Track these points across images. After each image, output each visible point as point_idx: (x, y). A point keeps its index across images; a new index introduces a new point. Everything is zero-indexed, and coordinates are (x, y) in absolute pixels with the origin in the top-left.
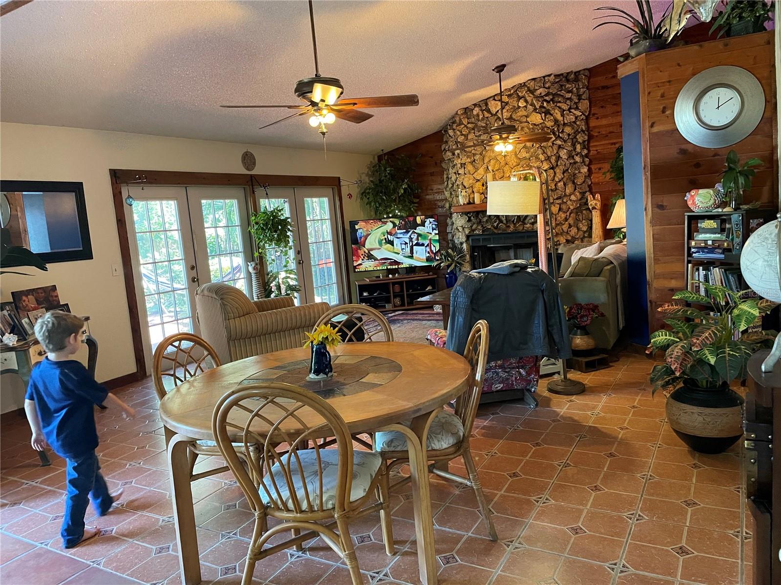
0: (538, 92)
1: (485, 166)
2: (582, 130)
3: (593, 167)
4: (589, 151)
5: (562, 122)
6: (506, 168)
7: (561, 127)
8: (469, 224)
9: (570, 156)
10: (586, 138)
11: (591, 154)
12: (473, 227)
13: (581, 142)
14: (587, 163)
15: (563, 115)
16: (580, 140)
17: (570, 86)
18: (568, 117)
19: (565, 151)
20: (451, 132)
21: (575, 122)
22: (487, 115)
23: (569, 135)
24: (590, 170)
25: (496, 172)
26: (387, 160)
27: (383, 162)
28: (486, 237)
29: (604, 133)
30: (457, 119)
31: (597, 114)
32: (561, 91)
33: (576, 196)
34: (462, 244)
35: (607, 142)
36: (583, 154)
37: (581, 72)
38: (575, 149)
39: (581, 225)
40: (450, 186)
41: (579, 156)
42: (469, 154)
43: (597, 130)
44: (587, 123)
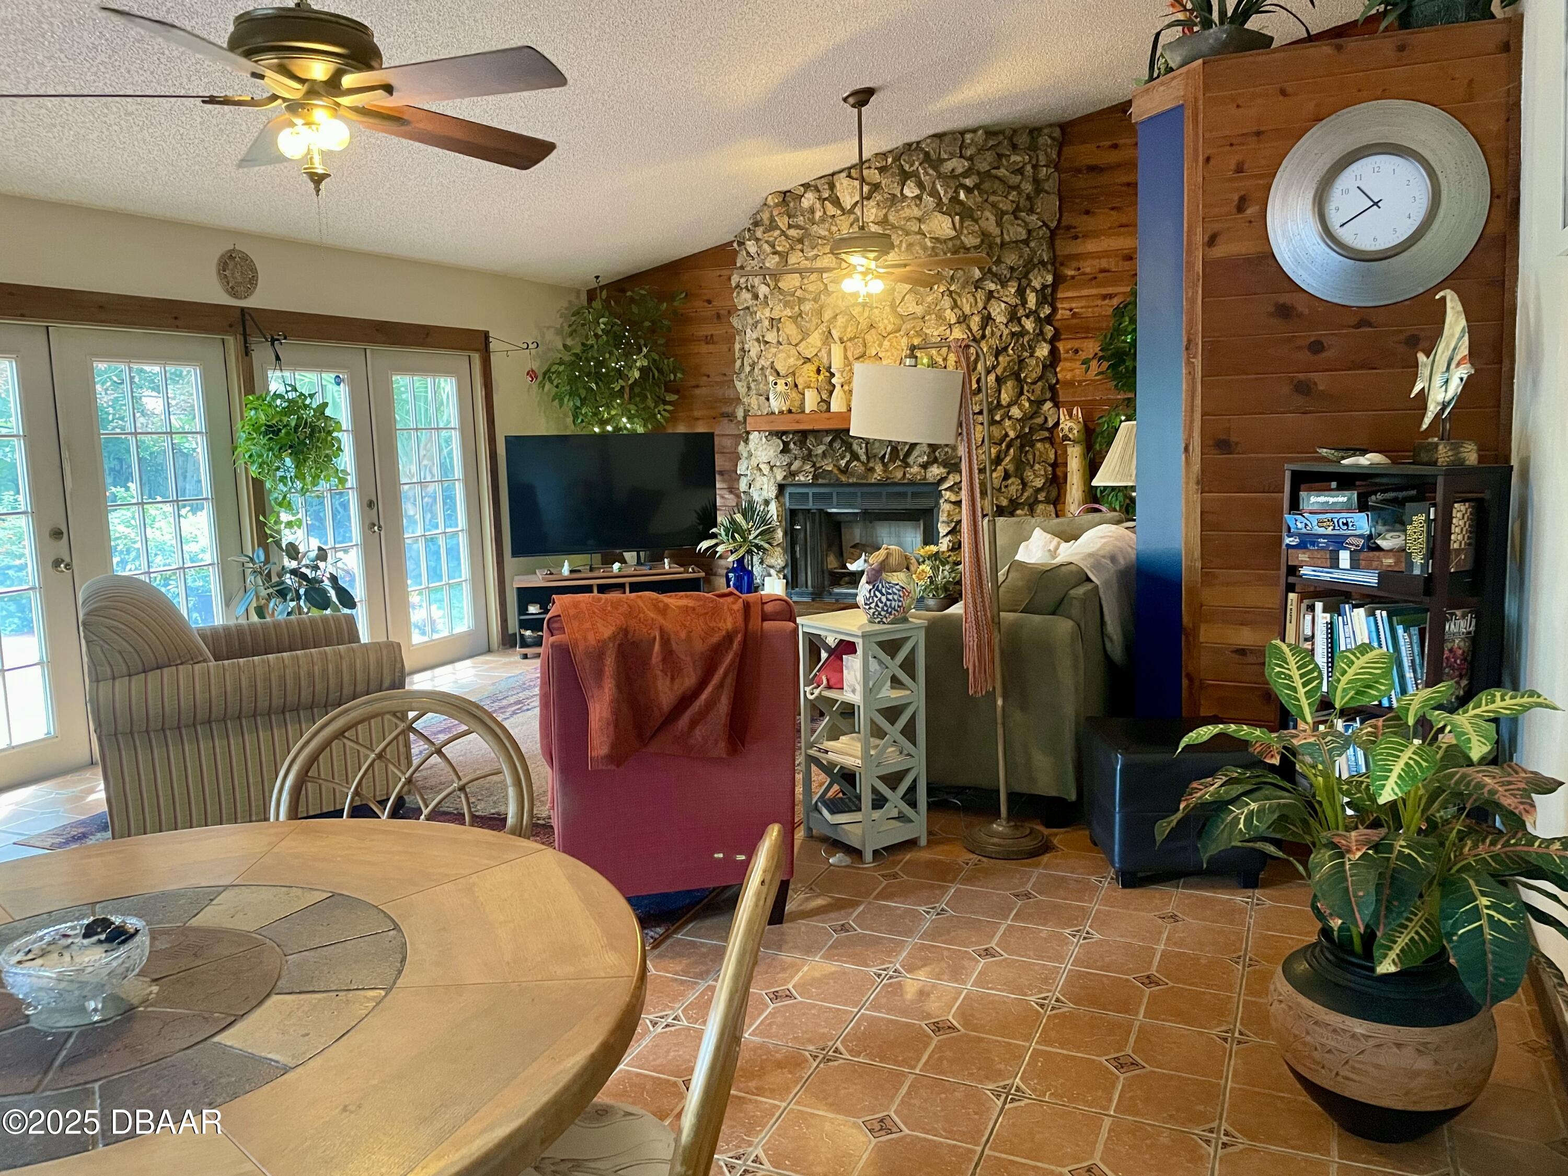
0: (948, 166)
1: (823, 328)
2: (1042, 263)
3: (1061, 346)
4: (1055, 310)
5: (998, 240)
6: (871, 337)
7: (996, 250)
8: (786, 459)
9: (1013, 317)
10: (1050, 279)
11: (1058, 317)
12: (793, 468)
13: (1038, 287)
14: (1049, 336)
15: (999, 224)
16: (1037, 284)
17: (1018, 158)
18: (1009, 227)
19: (1003, 305)
20: (751, 246)
21: (1026, 242)
22: (831, 210)
23: (1012, 269)
24: (1054, 352)
25: (849, 344)
26: (606, 301)
27: (597, 304)
28: (822, 490)
29: (1088, 270)
30: (765, 216)
31: (1075, 228)
32: (998, 168)
33: (1021, 407)
34: (767, 503)
35: (1094, 291)
36: (1042, 315)
37: (1046, 131)
38: (1024, 303)
39: (1029, 474)
40: (747, 369)
41: (1032, 318)
42: (788, 298)
43: (1074, 264)
44: (1052, 246)
